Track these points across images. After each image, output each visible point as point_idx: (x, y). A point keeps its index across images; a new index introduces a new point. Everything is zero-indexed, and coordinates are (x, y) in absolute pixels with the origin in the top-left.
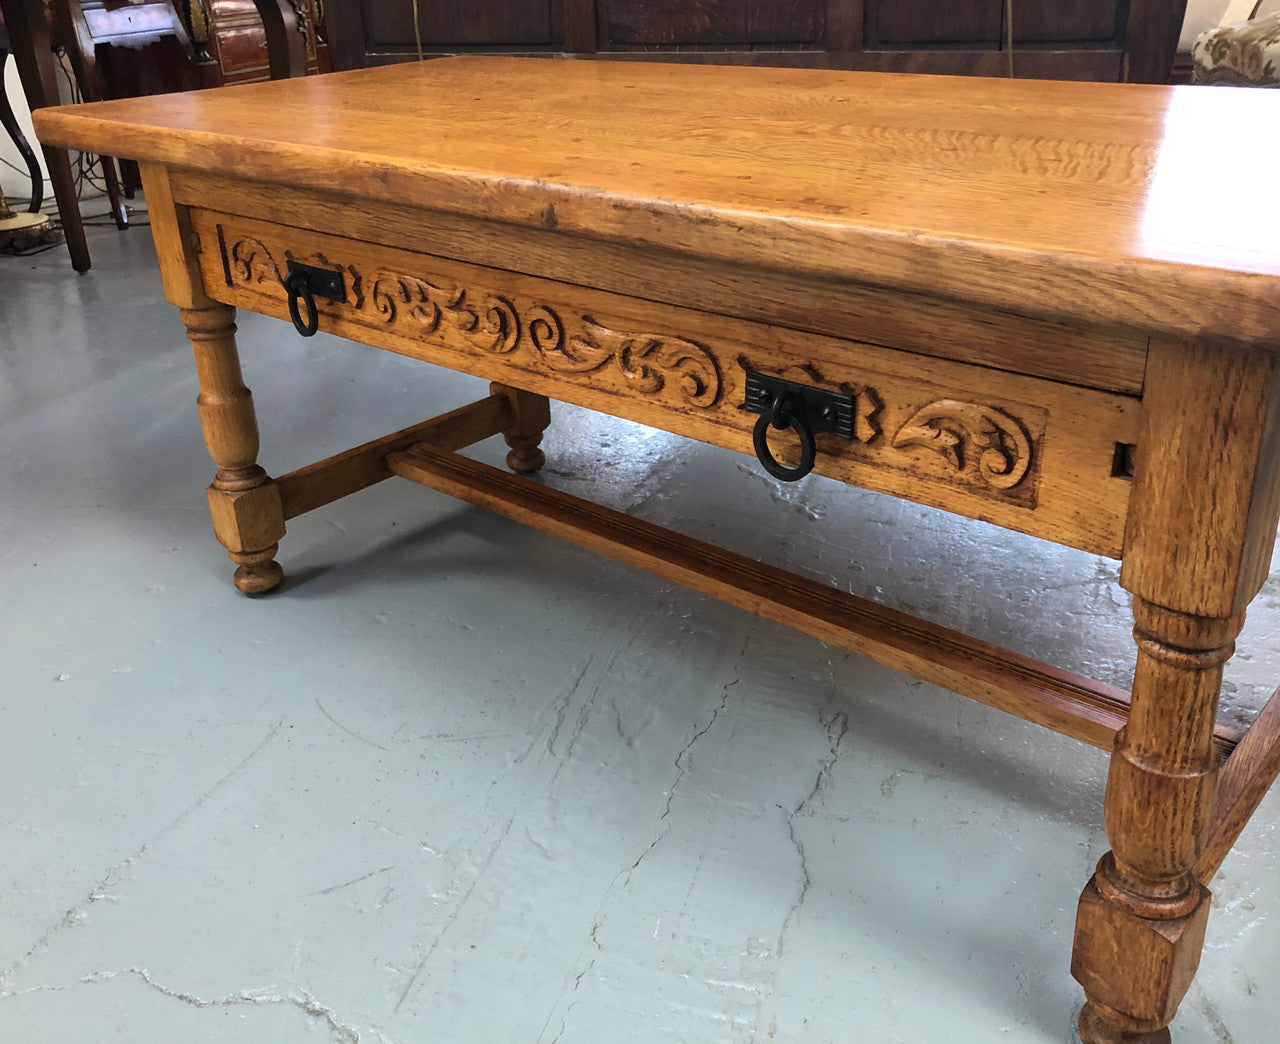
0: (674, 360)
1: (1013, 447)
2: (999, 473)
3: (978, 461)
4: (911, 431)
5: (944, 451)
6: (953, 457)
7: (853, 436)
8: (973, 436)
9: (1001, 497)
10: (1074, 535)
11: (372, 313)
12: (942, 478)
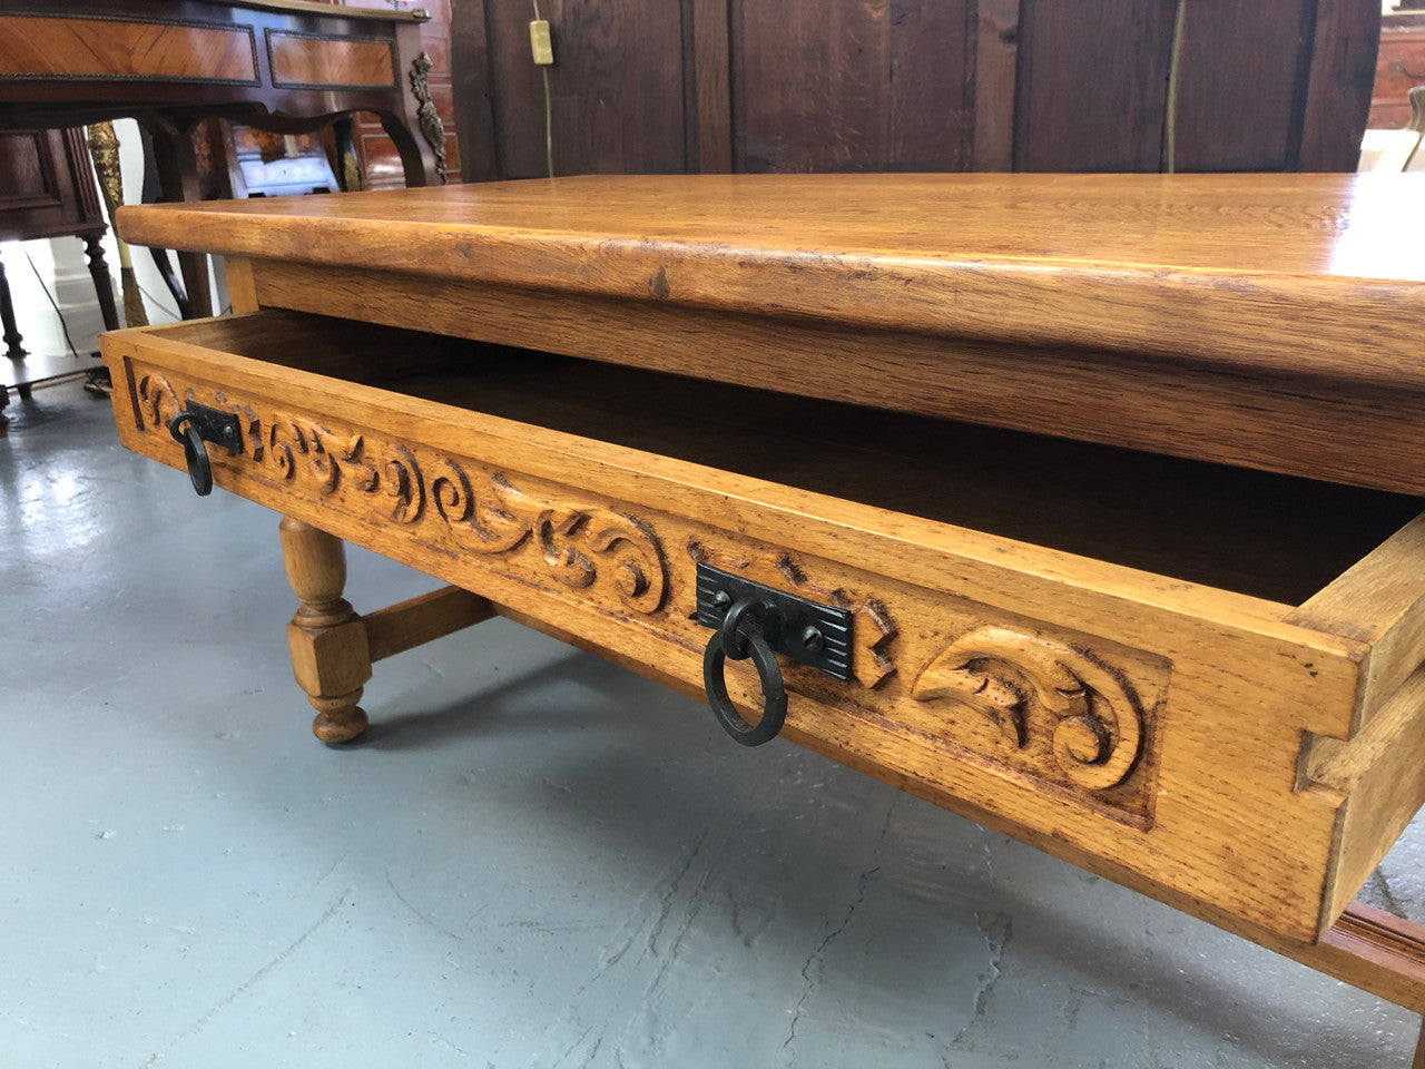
0: (605, 543)
1: (1111, 719)
2: (1086, 762)
3: (1050, 734)
4: (942, 677)
5: (993, 714)
6: (1009, 726)
7: (851, 677)
8: (1041, 694)
9: (1090, 801)
10: (1222, 887)
11: (273, 469)
12: (992, 759)
